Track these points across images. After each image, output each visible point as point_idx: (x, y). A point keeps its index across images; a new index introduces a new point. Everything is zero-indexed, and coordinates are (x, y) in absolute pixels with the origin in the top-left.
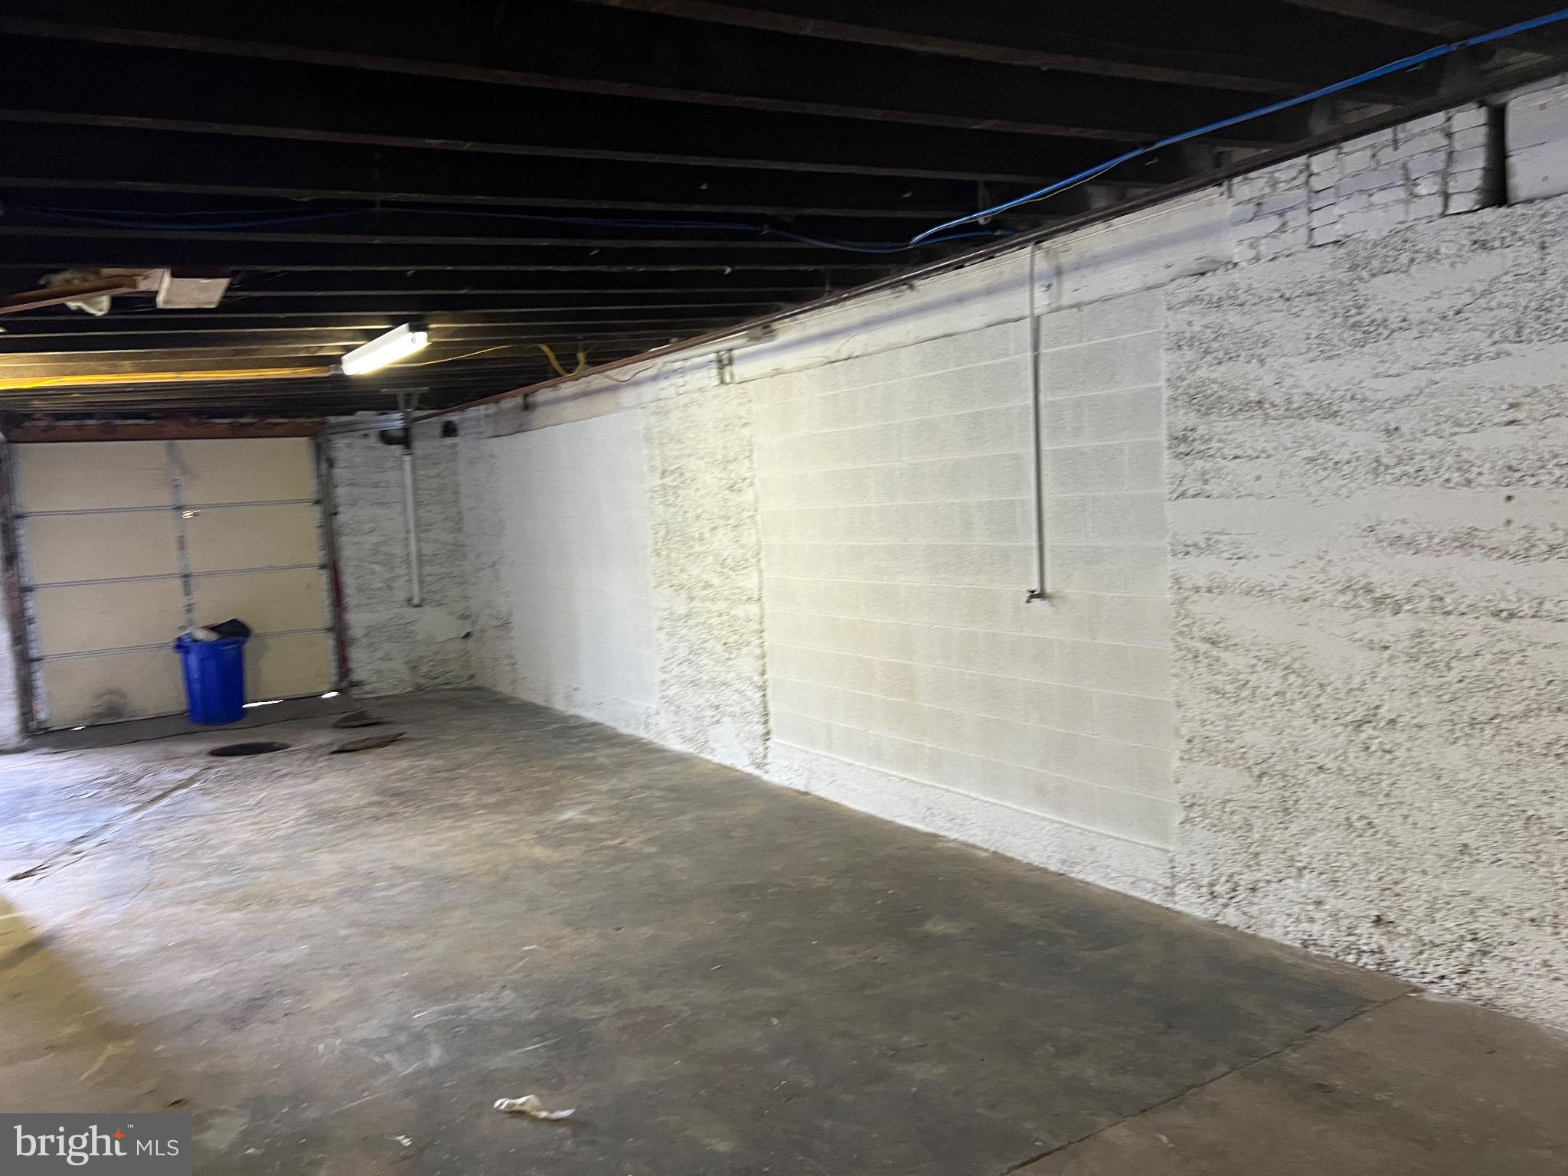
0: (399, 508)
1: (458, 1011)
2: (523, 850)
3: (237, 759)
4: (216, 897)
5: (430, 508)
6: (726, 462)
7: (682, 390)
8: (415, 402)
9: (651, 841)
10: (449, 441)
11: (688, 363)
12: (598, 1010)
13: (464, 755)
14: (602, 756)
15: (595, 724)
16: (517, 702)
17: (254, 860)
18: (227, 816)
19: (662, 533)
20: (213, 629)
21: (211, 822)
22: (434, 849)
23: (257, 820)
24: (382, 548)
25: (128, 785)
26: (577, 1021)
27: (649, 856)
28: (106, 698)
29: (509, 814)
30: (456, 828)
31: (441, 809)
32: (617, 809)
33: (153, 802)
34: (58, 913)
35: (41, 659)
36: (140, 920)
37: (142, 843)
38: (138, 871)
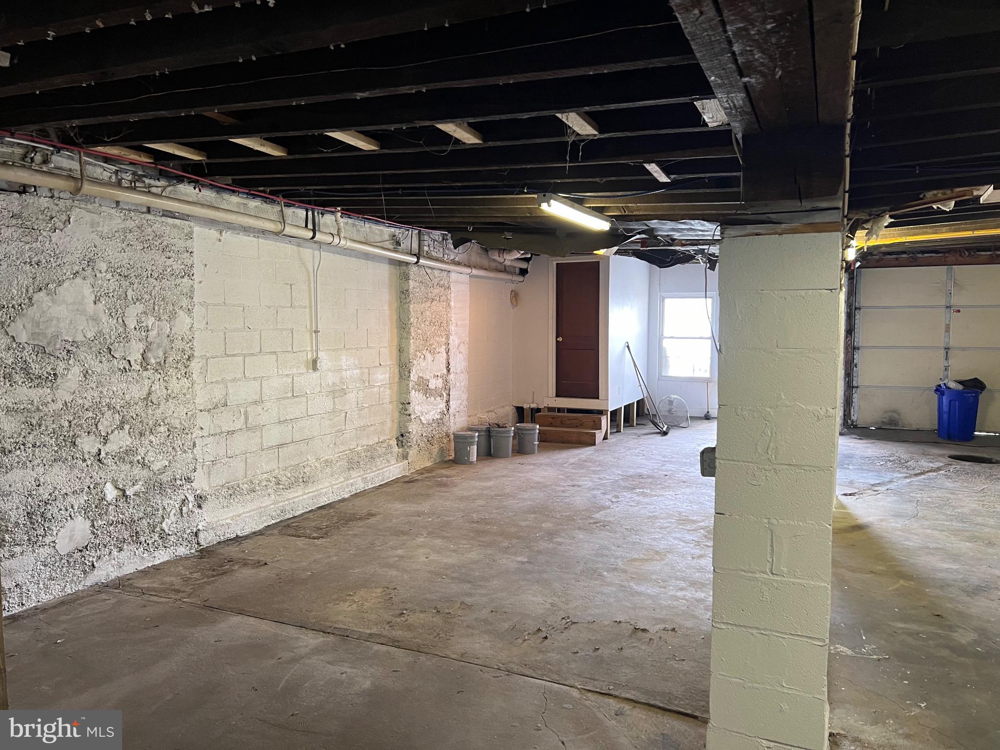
3: (967, 463)
4: (957, 532)
17: (980, 519)
18: (962, 493)
20: (961, 382)
21: (952, 493)
23: (981, 499)
28: (889, 414)
33: (916, 475)
34: (869, 516)
35: (857, 387)
36: (913, 531)
37: (912, 495)
38: (910, 508)
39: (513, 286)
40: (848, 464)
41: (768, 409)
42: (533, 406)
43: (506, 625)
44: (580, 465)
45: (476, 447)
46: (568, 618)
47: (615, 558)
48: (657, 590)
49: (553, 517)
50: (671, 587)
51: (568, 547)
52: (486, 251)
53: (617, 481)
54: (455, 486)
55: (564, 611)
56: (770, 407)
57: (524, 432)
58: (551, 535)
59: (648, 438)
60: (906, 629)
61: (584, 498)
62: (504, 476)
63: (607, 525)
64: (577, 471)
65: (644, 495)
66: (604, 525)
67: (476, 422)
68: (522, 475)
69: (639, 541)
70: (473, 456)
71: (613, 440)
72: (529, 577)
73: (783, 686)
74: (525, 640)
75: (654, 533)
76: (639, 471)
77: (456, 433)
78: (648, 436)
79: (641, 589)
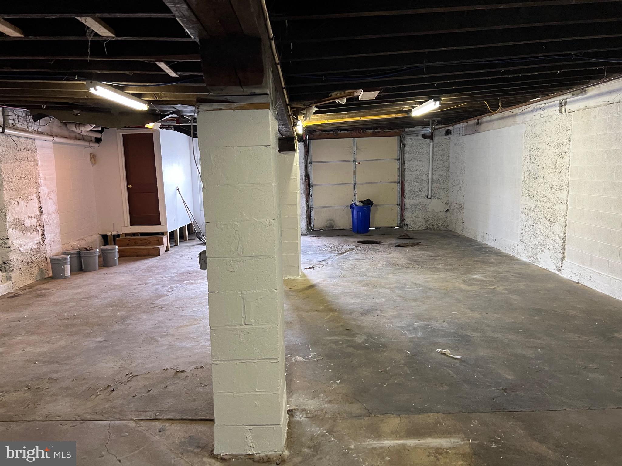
0: (426, 162)
1: (428, 325)
2: (457, 285)
3: (366, 245)
4: (359, 282)
5: (438, 162)
6: (558, 145)
7: (542, 116)
8: (436, 123)
9: (506, 289)
10: (447, 137)
11: (547, 105)
12: (475, 334)
13: (441, 252)
14: (493, 259)
15: (493, 248)
16: (464, 237)
17: (370, 274)
18: (363, 261)
19: (528, 174)
20: (362, 202)
21: (358, 262)
22: (426, 280)
23: (371, 263)
24: (419, 177)
25: (335, 248)
26: (467, 335)
27: (504, 293)
28: (330, 221)
29: (454, 273)
30: (434, 275)
31: (430, 268)
32: (495, 277)
33: (342, 254)
34: (317, 279)
35: (313, 208)
36: (338, 285)
37: (339, 265)
38: (338, 272)
39: (91, 150)
40: (309, 252)
41: (236, 223)
42: (114, 233)
43: (84, 388)
44: (148, 270)
45: (69, 266)
46: (131, 373)
47: (167, 328)
48: (193, 344)
49: (126, 307)
50: (202, 340)
51: (135, 326)
52: (65, 124)
53: (173, 277)
54: (51, 295)
55: (129, 369)
56: (237, 222)
57: (107, 252)
58: (123, 319)
59: (195, 248)
60: (332, 340)
61: (149, 292)
62: (91, 284)
63: (163, 307)
64: (146, 274)
65: (191, 284)
66: (161, 307)
67: (69, 248)
68: (104, 281)
69: (184, 314)
70: (67, 272)
71: (172, 251)
72: (104, 351)
73: (256, 391)
74: (97, 396)
75: (194, 307)
76: (188, 269)
77: (52, 257)
78: (195, 246)
79: (184, 344)
